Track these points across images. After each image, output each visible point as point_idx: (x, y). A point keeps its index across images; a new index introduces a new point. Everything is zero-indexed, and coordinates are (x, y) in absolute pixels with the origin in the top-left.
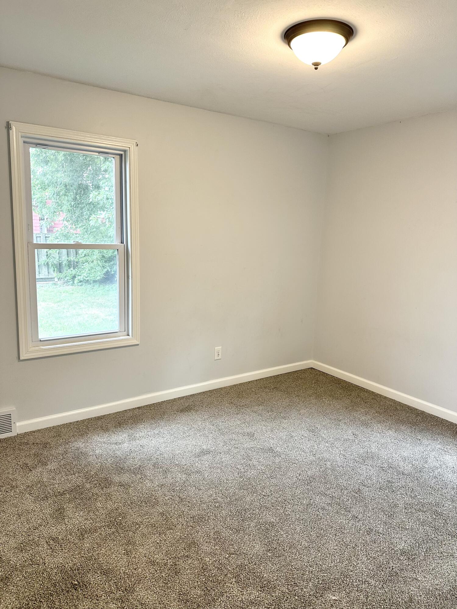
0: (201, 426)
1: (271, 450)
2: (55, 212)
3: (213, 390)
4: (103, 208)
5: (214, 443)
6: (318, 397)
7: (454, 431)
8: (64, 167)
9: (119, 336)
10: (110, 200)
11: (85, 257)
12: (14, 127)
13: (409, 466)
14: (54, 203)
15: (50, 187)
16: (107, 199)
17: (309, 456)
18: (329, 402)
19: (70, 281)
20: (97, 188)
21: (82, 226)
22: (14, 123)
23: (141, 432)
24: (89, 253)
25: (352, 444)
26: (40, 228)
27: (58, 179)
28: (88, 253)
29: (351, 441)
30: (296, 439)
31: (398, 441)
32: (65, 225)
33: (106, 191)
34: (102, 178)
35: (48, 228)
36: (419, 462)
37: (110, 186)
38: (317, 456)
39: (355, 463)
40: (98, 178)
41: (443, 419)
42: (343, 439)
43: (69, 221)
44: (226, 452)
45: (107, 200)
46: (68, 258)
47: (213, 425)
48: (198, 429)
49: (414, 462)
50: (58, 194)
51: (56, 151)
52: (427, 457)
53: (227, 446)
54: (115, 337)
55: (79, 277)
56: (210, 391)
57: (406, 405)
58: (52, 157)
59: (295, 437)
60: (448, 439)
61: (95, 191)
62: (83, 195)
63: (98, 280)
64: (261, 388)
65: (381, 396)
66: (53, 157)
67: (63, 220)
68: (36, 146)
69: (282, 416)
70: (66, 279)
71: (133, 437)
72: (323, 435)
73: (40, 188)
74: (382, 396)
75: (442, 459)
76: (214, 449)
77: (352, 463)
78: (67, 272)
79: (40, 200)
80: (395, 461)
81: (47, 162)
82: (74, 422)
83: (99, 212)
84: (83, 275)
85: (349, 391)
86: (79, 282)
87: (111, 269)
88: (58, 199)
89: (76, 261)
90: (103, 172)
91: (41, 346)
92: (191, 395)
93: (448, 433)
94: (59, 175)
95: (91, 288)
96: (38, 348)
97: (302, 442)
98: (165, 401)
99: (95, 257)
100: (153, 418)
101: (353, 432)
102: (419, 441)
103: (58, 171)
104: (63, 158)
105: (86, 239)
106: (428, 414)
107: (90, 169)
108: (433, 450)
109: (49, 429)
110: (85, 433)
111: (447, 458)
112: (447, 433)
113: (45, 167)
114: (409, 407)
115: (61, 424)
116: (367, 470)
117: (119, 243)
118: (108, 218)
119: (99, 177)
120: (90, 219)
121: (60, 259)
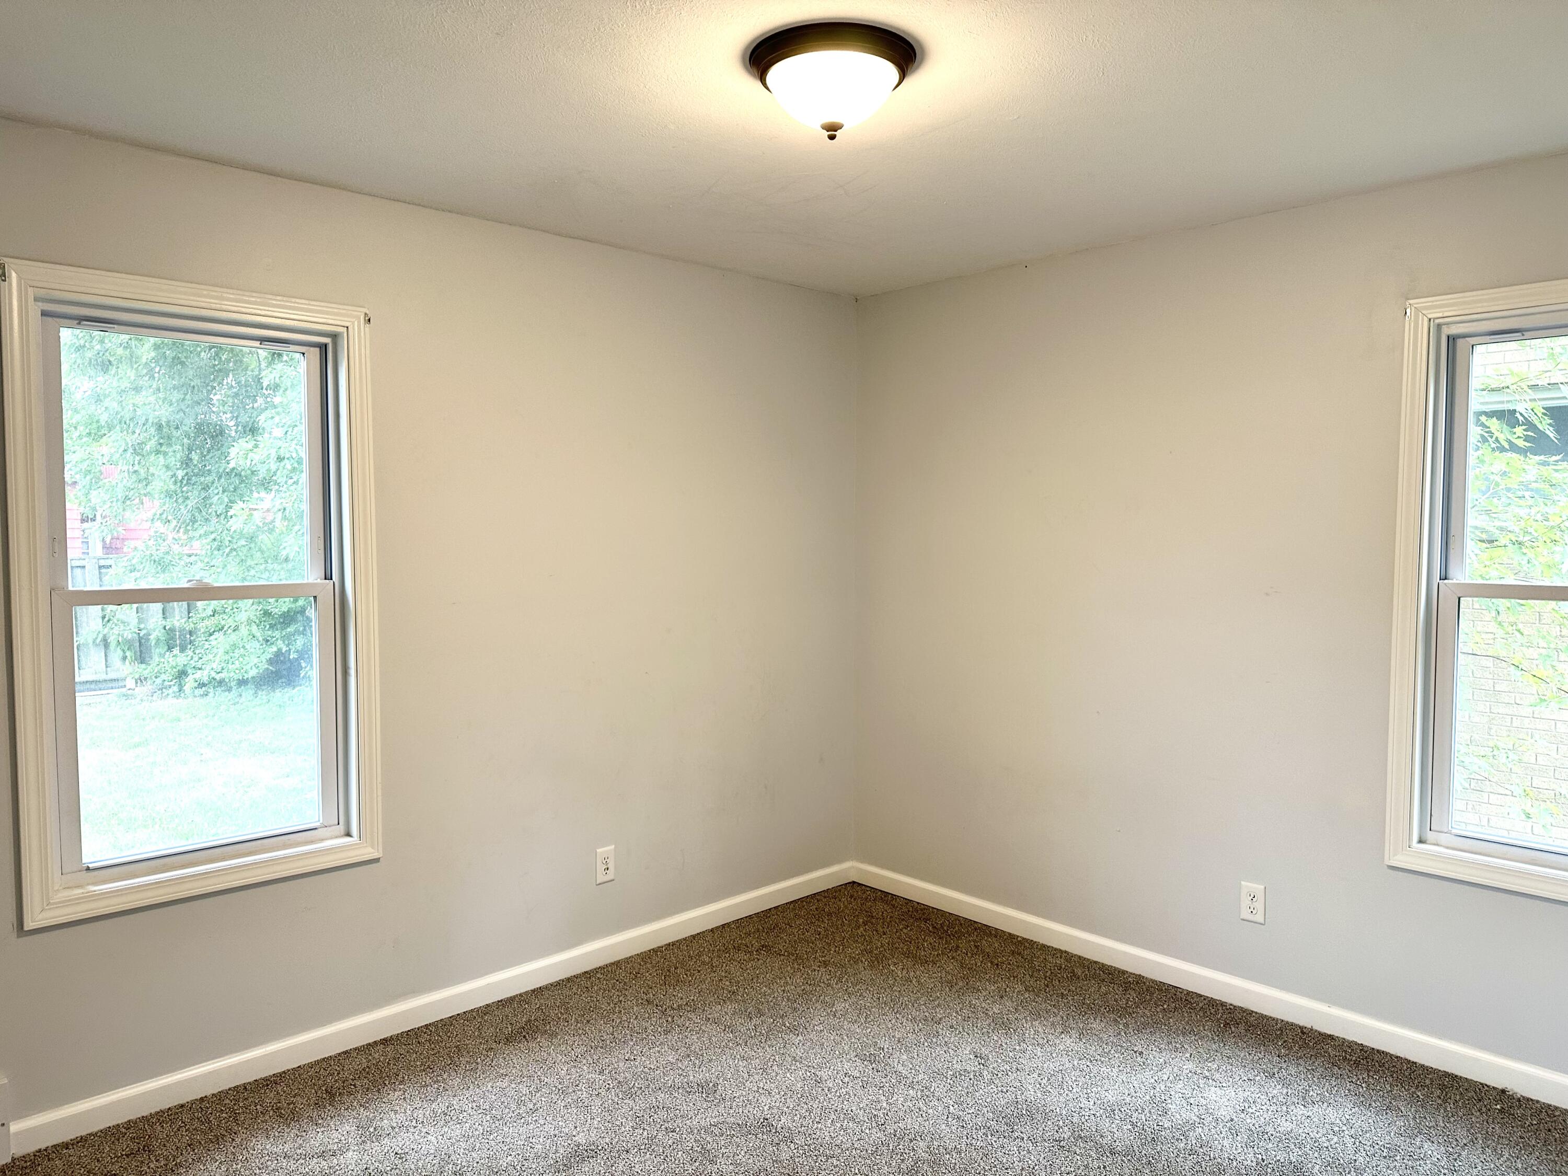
0: (568, 1077)
1: (766, 1124)
2: (127, 498)
3: (596, 970)
4: (266, 484)
5: (607, 1124)
6: (877, 961)
7: (1218, 1020)
8: (154, 378)
9: (322, 840)
10: (286, 461)
11: (214, 616)
12: (14, 275)
13: (1125, 1127)
14: (126, 474)
15: (112, 432)
16: (280, 459)
17: (867, 1131)
18: (905, 972)
19: (170, 687)
20: (250, 430)
21: (206, 534)
22: (11, 263)
23: (396, 1112)
24: (225, 606)
25: (976, 1083)
26: (83, 542)
27: (137, 409)
28: (223, 607)
29: (972, 1077)
30: (831, 1085)
31: (1088, 1063)
32: (156, 532)
33: (275, 438)
34: (263, 407)
35: (108, 542)
36: (1148, 1114)
37: (286, 426)
38: (888, 1127)
39: (990, 1137)
40: (251, 405)
41: (1189, 993)
42: (951, 1073)
43: (169, 521)
44: (643, 1147)
45: (278, 464)
46: (164, 622)
47: (601, 1072)
48: (560, 1086)
49: (1135, 1115)
50: (138, 450)
51: (132, 336)
52: (1163, 1098)
53: (644, 1129)
54: (312, 842)
55: (198, 675)
56: (585, 972)
57: (1096, 962)
58: (120, 351)
59: (828, 1082)
60: (1208, 1043)
61: (244, 439)
62: (209, 451)
63: (253, 678)
64: (727, 950)
65: (1032, 943)
66: (122, 352)
67: (152, 520)
68: (79, 324)
69: (788, 1025)
70: (159, 681)
71: (372, 1130)
72: (900, 1068)
73: (84, 433)
74: (1036, 942)
75: (1202, 1099)
76: (607, 1140)
77: (980, 1139)
78: (162, 660)
79: (84, 466)
80: (1087, 1118)
81: (105, 366)
82: (193, 1102)
83: (255, 495)
84: (208, 667)
85: (952, 937)
86: (196, 688)
87: (288, 645)
88: (136, 462)
89: (187, 629)
90: (266, 389)
91: (88, 884)
92: (533, 991)
93: (1206, 1027)
94: (139, 399)
95: (232, 702)
96: (80, 891)
97: (847, 1093)
98: (458, 1015)
99: (242, 617)
100: (428, 1068)
101: (975, 1050)
102: (1139, 1058)
103: (137, 389)
104: (153, 354)
105: (218, 567)
106: (1153, 981)
107: (229, 382)
108: (1177, 1078)
109: (112, 1134)
110: (226, 1131)
111: (1213, 1093)
112: (1204, 1027)
113: (101, 379)
114: (1103, 968)
115: (153, 1111)
116: (1022, 1153)
117: (319, 580)
118: (280, 510)
119: (256, 402)
120: (229, 514)
121: (142, 626)
